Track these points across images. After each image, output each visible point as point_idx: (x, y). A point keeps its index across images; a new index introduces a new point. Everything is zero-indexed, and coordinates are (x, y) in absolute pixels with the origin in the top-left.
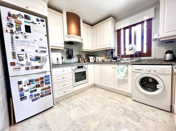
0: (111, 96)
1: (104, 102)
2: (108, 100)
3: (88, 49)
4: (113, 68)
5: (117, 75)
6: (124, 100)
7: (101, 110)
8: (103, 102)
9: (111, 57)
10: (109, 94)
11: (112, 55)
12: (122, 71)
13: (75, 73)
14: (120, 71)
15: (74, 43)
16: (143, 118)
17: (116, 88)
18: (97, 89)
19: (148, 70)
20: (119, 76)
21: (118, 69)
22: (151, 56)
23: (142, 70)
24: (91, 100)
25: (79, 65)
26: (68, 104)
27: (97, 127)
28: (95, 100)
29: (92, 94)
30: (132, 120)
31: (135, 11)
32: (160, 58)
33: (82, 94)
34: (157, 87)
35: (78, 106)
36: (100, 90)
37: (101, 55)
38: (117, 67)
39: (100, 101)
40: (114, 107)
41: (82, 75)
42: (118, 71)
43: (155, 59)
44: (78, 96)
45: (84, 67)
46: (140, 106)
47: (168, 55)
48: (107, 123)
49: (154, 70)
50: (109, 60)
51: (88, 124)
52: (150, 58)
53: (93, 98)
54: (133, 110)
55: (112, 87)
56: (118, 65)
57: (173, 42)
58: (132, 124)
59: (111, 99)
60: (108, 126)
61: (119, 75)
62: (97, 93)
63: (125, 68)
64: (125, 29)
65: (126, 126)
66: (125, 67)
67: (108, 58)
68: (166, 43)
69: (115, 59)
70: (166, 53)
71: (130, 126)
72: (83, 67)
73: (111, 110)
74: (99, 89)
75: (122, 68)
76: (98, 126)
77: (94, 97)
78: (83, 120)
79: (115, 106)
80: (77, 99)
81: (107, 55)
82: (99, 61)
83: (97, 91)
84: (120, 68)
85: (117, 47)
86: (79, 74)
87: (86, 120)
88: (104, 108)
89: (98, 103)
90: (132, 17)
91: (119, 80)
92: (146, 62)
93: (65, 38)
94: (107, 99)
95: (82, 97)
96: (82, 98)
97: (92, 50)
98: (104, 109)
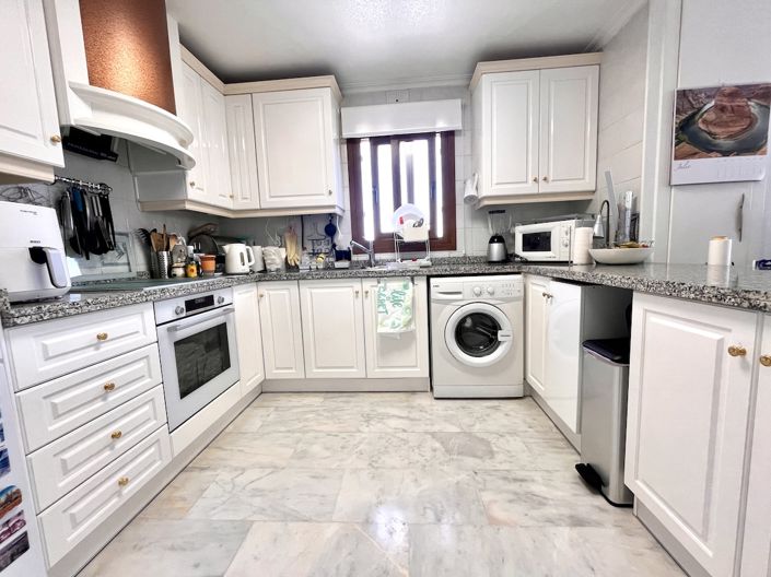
0: (367, 409)
1: (360, 443)
2: (366, 430)
3: (213, 203)
4: (360, 294)
5: (379, 320)
6: (412, 407)
7: (373, 477)
8: (356, 446)
9: (324, 247)
10: (352, 404)
11: (329, 238)
12: (396, 302)
13: (177, 344)
14: (389, 305)
15: (115, 148)
16: (492, 439)
17: (376, 372)
18: (283, 401)
19: (477, 290)
20: (389, 322)
21: (382, 297)
22: (454, 248)
23: (460, 293)
24: (300, 458)
25: (198, 292)
26: (172, 548)
27: (411, 550)
28: (316, 449)
29: (275, 432)
30: (478, 461)
31: (410, 87)
32: (475, 255)
33: (221, 454)
34: (500, 339)
35: (253, 522)
36: (305, 402)
37: (278, 239)
38: (377, 289)
39: (343, 448)
40: (406, 447)
41: (209, 347)
42: (381, 303)
43: (465, 257)
44: (208, 473)
45: (216, 300)
46: (463, 408)
47: (496, 247)
48: (430, 515)
49: (490, 289)
50: (321, 261)
51: (374, 567)
52: (452, 254)
53: (300, 446)
54: (459, 430)
55: (355, 372)
56: (379, 282)
57: (503, 211)
58: (486, 472)
59: (372, 422)
60: (439, 520)
61: (388, 318)
62: (299, 420)
63: (406, 291)
64: (377, 141)
65: (480, 486)
66: (406, 287)
67: (315, 254)
68: (490, 212)
69: (343, 255)
70: (492, 241)
71: (488, 478)
72: (212, 303)
73: (406, 461)
74: (295, 400)
75: (397, 292)
76: (410, 543)
77: (298, 442)
78: (338, 568)
79: (406, 441)
80: (213, 489)
81: (305, 241)
82: (273, 268)
83: (295, 410)
84: (388, 293)
85: (348, 207)
86: (192, 345)
87: (350, 554)
88: (377, 468)
89: (342, 460)
90: (398, 105)
91: (384, 338)
92: (468, 268)
93: (73, 101)
94: (361, 429)
95: (236, 469)
96: (244, 470)
97: (231, 207)
98: (380, 470)
